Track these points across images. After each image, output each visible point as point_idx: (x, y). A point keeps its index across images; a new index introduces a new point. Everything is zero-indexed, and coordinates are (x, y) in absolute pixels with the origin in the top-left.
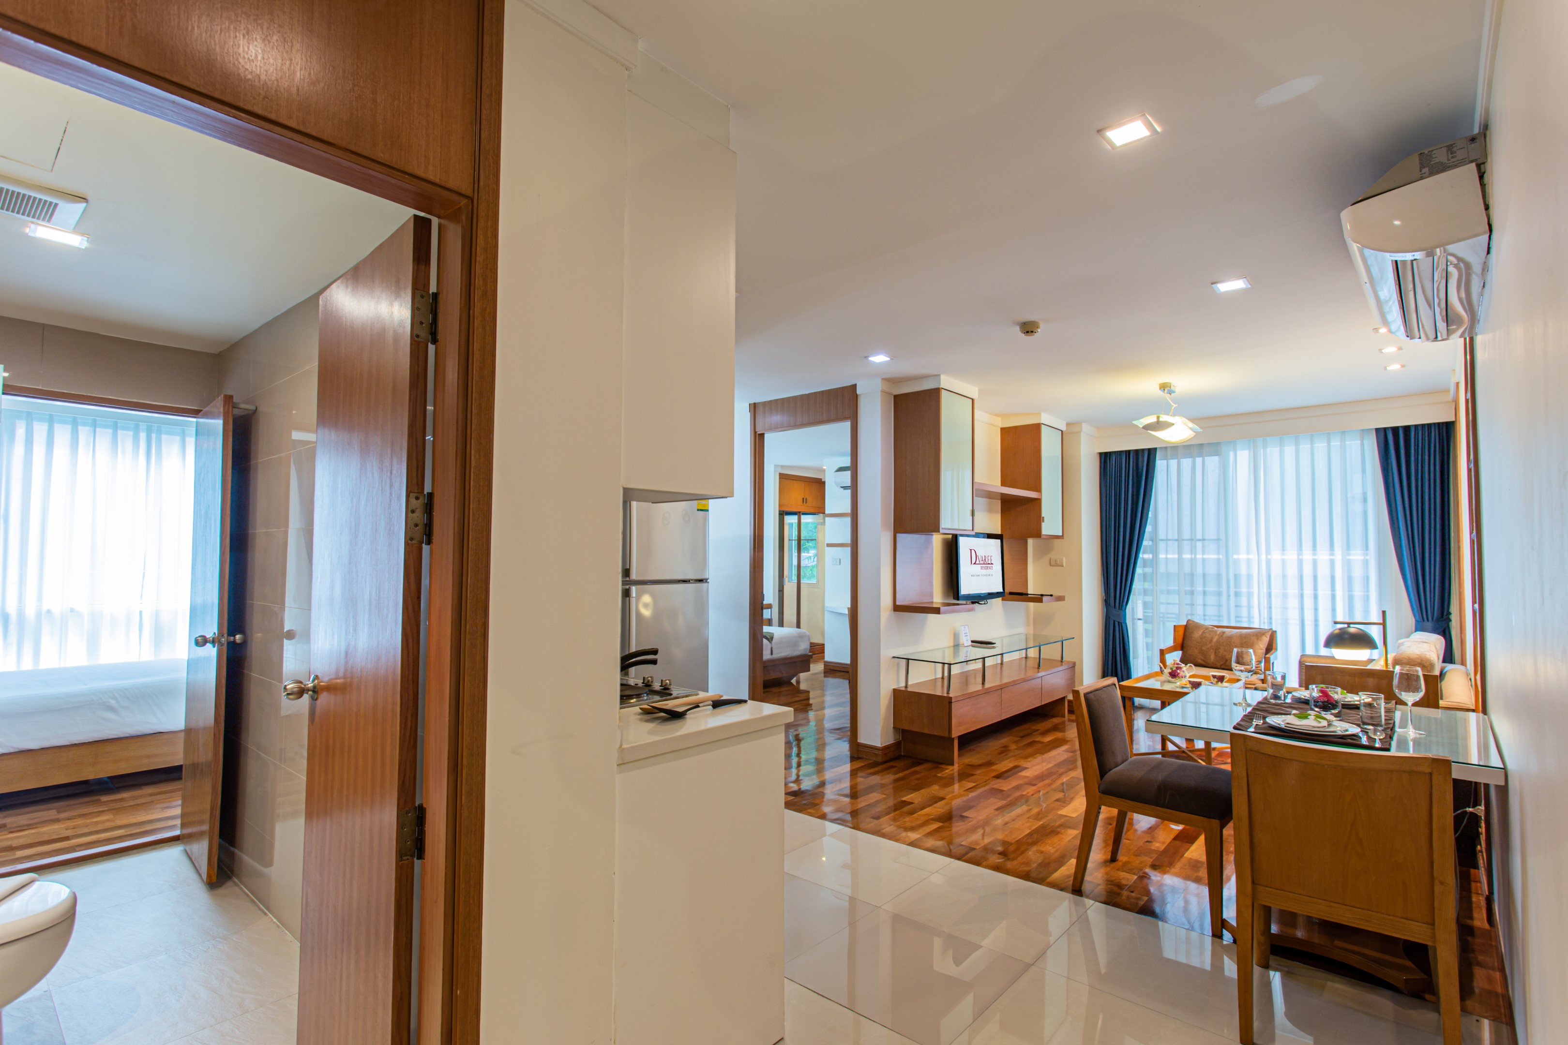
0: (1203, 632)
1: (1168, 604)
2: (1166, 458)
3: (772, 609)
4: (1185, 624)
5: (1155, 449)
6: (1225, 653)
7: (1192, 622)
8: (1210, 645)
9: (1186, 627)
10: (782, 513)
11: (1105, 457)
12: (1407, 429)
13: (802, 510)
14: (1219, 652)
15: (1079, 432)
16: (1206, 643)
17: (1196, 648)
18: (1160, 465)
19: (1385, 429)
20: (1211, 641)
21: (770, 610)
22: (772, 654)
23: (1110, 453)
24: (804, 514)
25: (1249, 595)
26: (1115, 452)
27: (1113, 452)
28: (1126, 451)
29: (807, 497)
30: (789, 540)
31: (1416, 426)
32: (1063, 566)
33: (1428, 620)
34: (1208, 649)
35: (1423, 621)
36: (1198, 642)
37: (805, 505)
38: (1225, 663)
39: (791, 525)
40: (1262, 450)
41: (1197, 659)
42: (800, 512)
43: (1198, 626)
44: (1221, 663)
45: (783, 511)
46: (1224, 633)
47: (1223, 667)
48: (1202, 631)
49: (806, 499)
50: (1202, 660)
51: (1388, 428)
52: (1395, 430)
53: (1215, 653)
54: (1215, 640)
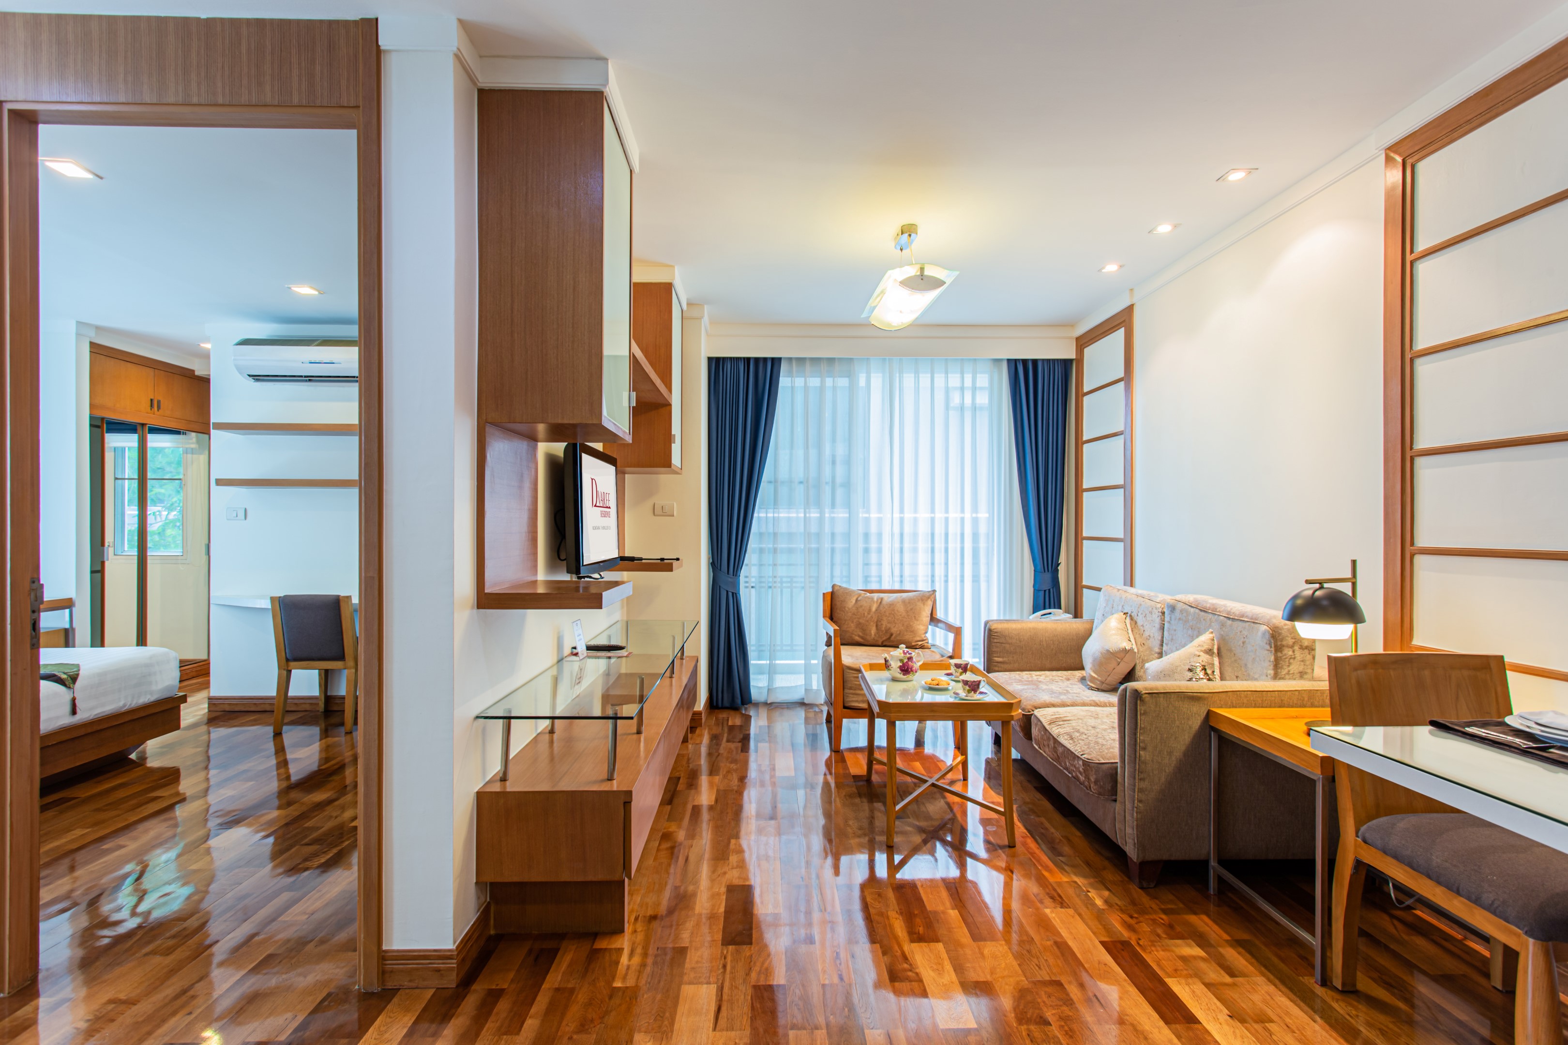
0: (857, 600)
1: (790, 565)
2: (790, 374)
3: (74, 609)
4: (830, 590)
5: (780, 359)
6: (889, 625)
7: (838, 587)
8: (869, 616)
9: (832, 593)
10: (99, 423)
11: (716, 365)
12: (1035, 362)
13: (153, 420)
14: (882, 624)
15: (700, 318)
16: (864, 614)
17: (853, 622)
18: (784, 381)
19: (1016, 361)
20: (870, 610)
21: (67, 611)
22: (74, 712)
23: (724, 359)
24: (154, 430)
25: (880, 551)
26: (731, 358)
27: (727, 358)
28: (744, 358)
29: (160, 399)
30: (116, 479)
31: (1043, 360)
32: (673, 516)
33: (1048, 571)
34: (868, 621)
35: (1045, 572)
36: (854, 614)
37: (158, 413)
38: (889, 638)
39: (120, 452)
40: (898, 375)
41: (854, 636)
42: (143, 425)
43: (848, 593)
44: (884, 639)
45: (103, 419)
46: (882, 599)
47: (884, 644)
48: (855, 598)
49: (159, 402)
50: (859, 636)
51: (1019, 360)
52: (1025, 362)
53: (877, 626)
54: (874, 609)
